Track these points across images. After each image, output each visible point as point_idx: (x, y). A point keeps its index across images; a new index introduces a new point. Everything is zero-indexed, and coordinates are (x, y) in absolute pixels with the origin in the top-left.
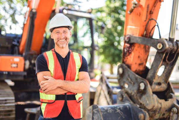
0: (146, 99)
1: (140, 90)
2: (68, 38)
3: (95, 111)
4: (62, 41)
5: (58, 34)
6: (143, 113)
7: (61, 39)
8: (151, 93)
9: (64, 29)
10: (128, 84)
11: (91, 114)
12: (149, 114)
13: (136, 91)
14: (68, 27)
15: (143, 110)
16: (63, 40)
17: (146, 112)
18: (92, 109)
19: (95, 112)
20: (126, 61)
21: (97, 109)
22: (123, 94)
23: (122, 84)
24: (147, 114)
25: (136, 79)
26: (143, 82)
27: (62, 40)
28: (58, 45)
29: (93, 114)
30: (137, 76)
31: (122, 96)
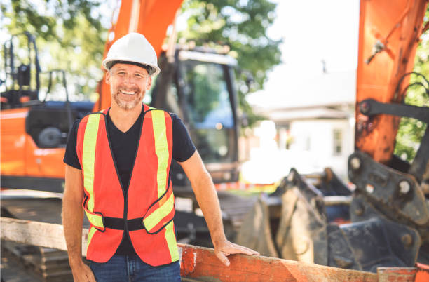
0: (414, 209)
1: (400, 195)
2: (142, 90)
3: (333, 235)
4: (127, 93)
5: (121, 77)
6: (408, 232)
7: (125, 90)
8: (424, 198)
9: (138, 69)
10: (372, 185)
11: (325, 242)
12: (420, 233)
13: (390, 196)
14: (148, 68)
15: (408, 228)
16: (129, 93)
17: (415, 230)
18: (325, 233)
19: (334, 237)
20: (362, 146)
21: (337, 232)
22: (364, 203)
23: (360, 187)
24: (417, 233)
25: (391, 175)
26: (405, 180)
27: (129, 91)
28: (117, 101)
29: (330, 240)
30: (391, 170)
31: (362, 207)
